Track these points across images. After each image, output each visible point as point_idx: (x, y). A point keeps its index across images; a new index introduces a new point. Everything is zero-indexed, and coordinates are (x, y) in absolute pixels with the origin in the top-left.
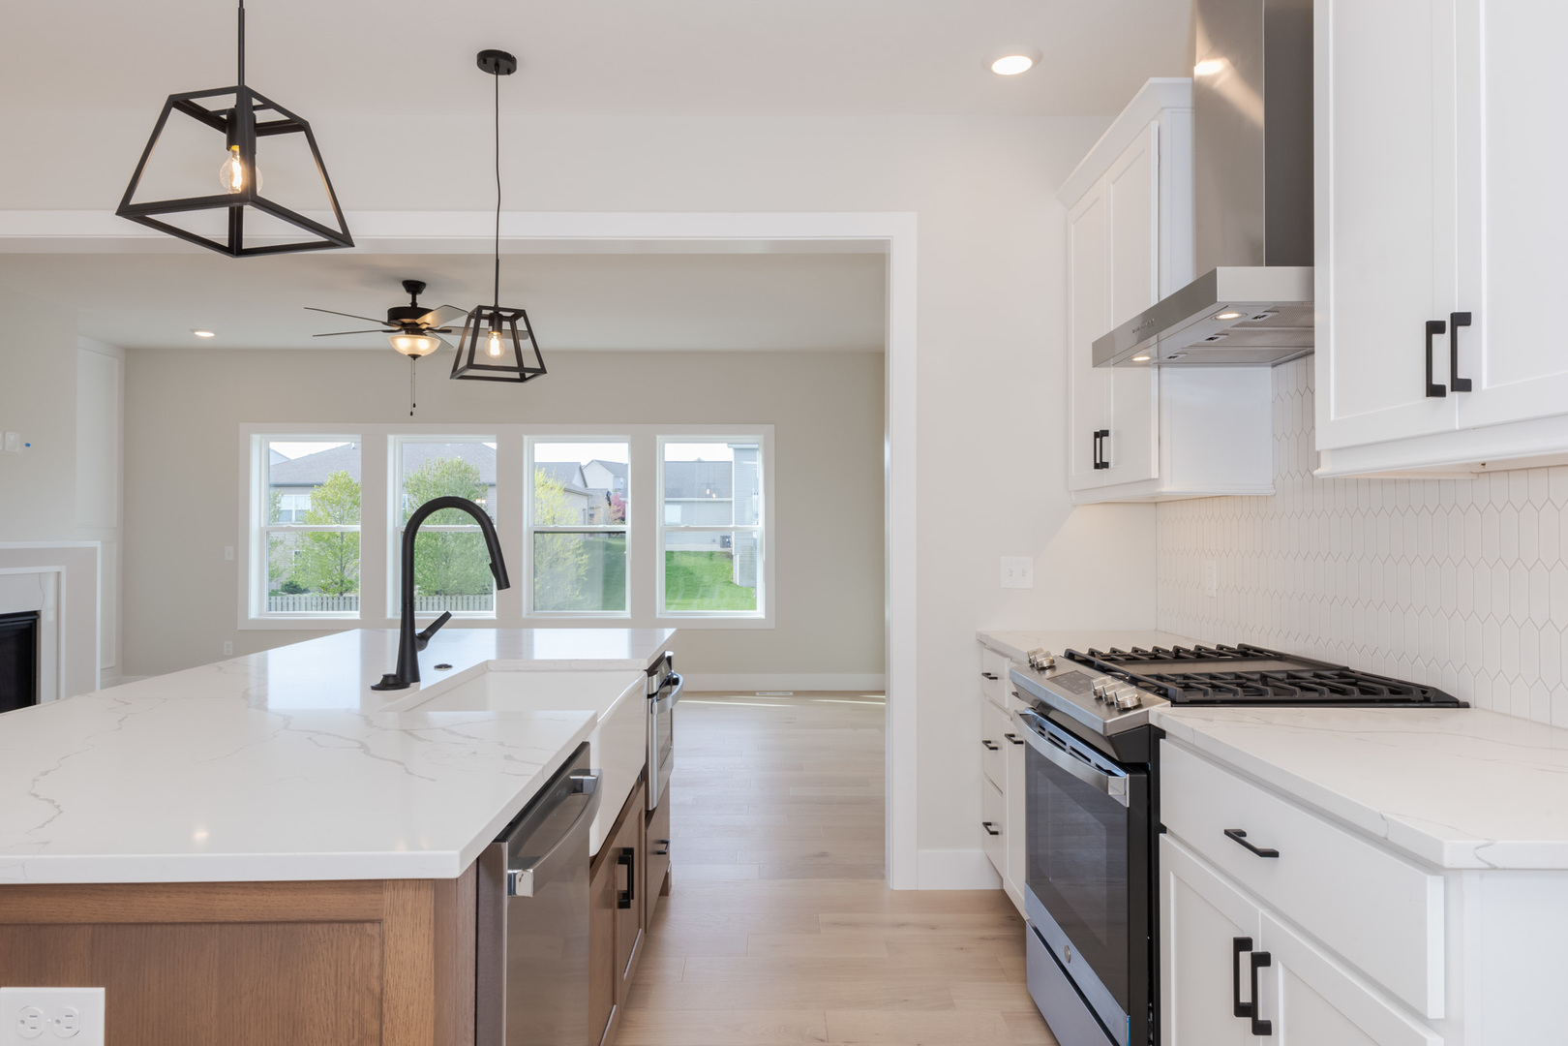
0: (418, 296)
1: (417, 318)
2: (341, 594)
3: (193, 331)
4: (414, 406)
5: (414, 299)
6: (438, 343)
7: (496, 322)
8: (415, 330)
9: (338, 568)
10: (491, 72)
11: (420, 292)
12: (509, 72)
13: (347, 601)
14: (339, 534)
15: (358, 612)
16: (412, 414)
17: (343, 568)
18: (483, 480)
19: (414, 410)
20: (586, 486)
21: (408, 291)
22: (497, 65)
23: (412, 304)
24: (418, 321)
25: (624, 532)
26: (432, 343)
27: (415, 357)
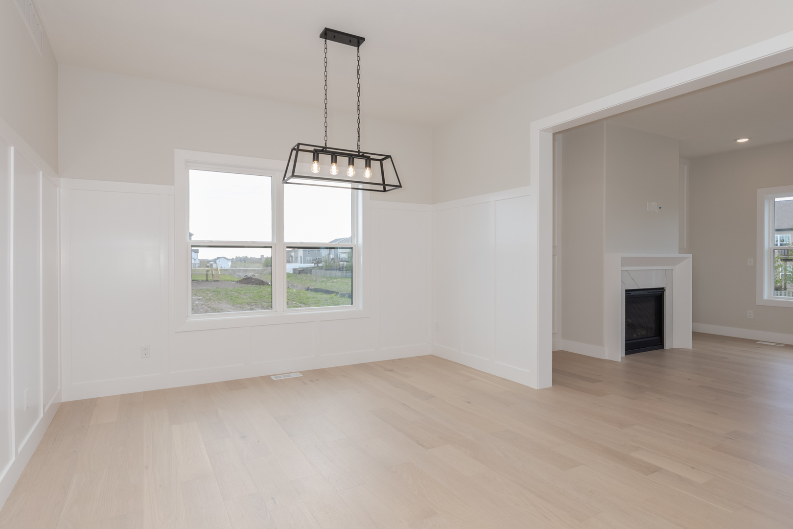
3: (736, 140)
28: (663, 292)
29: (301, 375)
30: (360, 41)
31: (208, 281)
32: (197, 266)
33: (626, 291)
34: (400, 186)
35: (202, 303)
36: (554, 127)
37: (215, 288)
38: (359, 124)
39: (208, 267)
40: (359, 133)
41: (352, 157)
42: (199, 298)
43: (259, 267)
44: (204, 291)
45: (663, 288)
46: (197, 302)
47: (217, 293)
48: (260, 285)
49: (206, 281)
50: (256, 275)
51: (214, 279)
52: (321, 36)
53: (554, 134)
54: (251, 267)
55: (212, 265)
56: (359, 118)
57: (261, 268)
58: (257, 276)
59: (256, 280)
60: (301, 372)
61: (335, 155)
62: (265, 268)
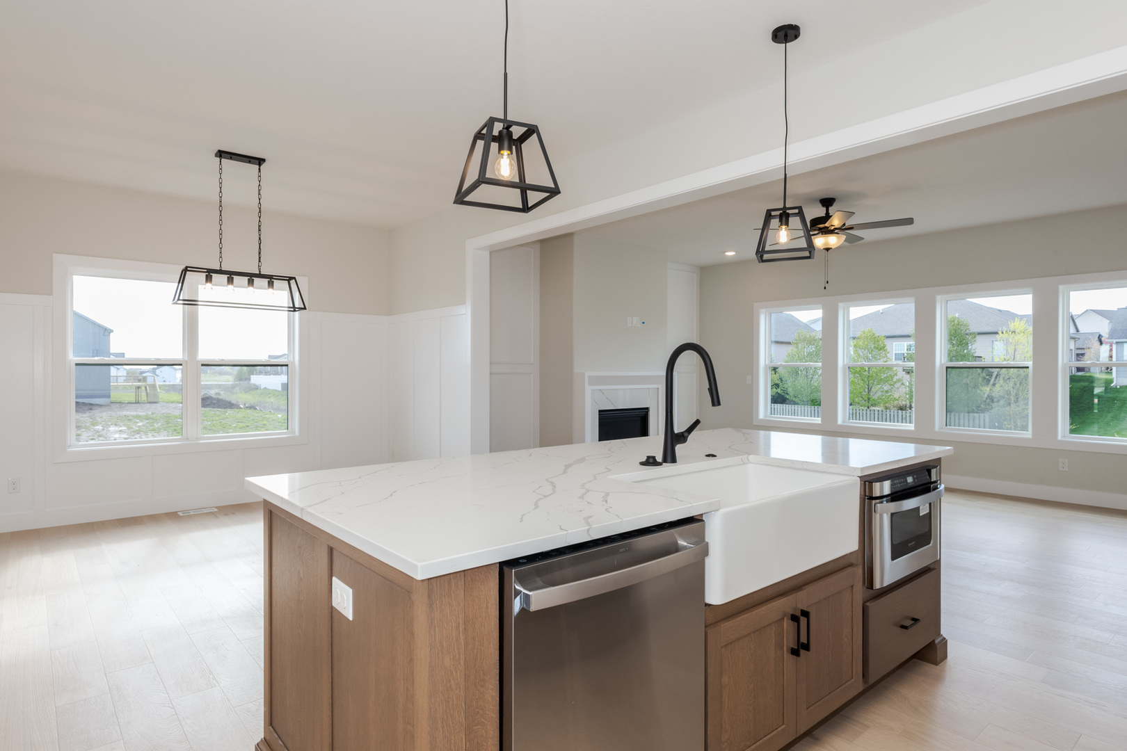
0: (830, 208)
1: (825, 223)
2: (868, 408)
3: (724, 252)
4: (827, 282)
5: (827, 210)
6: (843, 237)
7: (784, 219)
8: (827, 231)
9: (867, 390)
10: (782, 43)
11: (832, 205)
12: (796, 37)
13: (872, 413)
14: (867, 369)
15: (820, 419)
16: (825, 288)
17: (869, 390)
18: (972, 331)
19: (827, 286)
20: (1078, 331)
21: (823, 206)
22: (786, 36)
23: (826, 214)
24: (827, 225)
25: (1028, 367)
26: (838, 238)
27: (827, 249)
28: (647, 412)
29: (216, 510)
30: (262, 162)
31: (138, 403)
32: (122, 379)
33: (600, 411)
34: (305, 308)
35: (125, 436)
36: (491, 246)
37: (150, 413)
38: (260, 244)
39: (139, 381)
40: (260, 253)
41: (251, 277)
42: (120, 429)
43: (228, 381)
44: (131, 418)
45: (647, 409)
46: (117, 436)
47: (151, 421)
48: (225, 408)
49: (136, 403)
50: (222, 393)
51: (150, 400)
52: (216, 156)
53: (491, 253)
54: (215, 381)
55: (145, 379)
56: (260, 239)
57: (231, 383)
58: (224, 396)
59: (219, 400)
60: (216, 507)
61: (231, 275)
62: (238, 383)
